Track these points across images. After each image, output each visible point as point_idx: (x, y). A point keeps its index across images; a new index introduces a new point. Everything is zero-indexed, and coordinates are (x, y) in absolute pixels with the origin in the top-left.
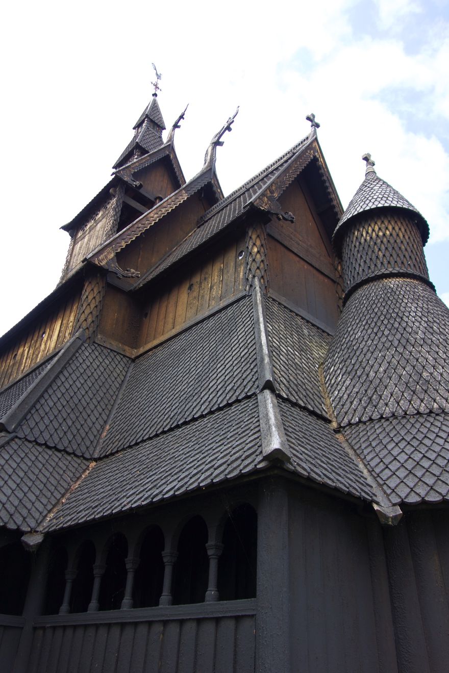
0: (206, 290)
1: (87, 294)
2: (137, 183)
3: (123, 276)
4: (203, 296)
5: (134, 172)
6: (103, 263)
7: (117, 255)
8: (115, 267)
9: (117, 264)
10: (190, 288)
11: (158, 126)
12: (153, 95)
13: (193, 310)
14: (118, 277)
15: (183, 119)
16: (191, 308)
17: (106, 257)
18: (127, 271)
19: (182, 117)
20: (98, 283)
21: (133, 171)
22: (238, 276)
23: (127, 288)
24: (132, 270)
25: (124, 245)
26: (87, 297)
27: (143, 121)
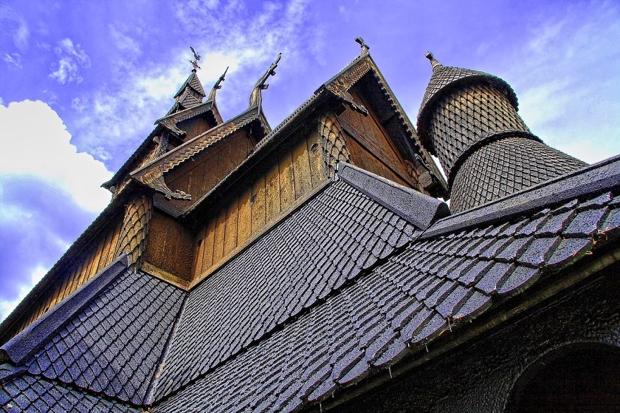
0: (274, 195)
1: (130, 216)
2: (181, 132)
3: (172, 197)
4: (271, 203)
5: (178, 122)
6: (149, 182)
7: (165, 175)
8: (162, 186)
9: (164, 184)
10: (253, 200)
11: (199, 94)
12: (192, 71)
13: (261, 221)
14: (166, 198)
15: (224, 80)
16: (257, 219)
17: (152, 175)
18: (177, 192)
19: (222, 79)
20: (143, 205)
21: (176, 122)
22: (315, 169)
23: (176, 214)
24: (182, 192)
25: (172, 166)
26: (130, 220)
27: (184, 90)
